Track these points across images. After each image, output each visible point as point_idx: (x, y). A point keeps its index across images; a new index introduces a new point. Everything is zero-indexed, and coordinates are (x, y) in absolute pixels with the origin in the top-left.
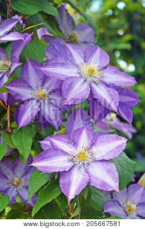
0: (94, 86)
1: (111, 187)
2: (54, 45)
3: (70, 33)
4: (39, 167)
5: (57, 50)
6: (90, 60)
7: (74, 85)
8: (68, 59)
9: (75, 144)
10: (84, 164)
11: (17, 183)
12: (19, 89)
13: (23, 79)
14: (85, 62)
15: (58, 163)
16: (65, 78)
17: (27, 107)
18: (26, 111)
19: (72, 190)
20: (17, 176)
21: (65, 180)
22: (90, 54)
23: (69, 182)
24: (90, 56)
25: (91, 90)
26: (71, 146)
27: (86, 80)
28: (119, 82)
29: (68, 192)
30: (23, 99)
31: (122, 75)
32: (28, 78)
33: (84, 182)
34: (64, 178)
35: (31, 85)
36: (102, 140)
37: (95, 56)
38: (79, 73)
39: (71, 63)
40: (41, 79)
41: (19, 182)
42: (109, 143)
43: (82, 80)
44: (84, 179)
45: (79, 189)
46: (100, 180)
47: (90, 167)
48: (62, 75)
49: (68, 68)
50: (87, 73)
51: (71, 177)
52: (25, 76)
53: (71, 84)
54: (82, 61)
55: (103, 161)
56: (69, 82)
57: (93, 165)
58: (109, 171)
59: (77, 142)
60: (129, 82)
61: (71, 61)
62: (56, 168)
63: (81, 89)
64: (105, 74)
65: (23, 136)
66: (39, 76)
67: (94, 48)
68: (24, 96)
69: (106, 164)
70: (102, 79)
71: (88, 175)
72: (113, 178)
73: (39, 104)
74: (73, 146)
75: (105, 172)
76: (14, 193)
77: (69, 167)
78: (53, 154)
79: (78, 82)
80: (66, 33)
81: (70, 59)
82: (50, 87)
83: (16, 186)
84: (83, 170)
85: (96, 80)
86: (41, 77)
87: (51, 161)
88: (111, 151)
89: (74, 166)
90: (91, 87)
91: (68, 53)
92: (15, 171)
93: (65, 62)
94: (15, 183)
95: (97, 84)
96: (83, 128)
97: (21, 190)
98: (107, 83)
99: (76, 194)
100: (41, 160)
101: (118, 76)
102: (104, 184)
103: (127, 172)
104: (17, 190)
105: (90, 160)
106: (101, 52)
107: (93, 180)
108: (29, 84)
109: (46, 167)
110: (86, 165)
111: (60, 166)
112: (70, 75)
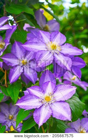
0: (56, 55)
1: (66, 118)
2: (33, 32)
3: (44, 26)
4: (21, 106)
5: (34, 35)
6: (54, 40)
7: (43, 55)
8: (40, 40)
9: (44, 92)
10: (49, 104)
11: (11, 118)
12: (10, 59)
13: (13, 53)
14: (51, 41)
15: (33, 103)
16: (38, 51)
17: (15, 70)
18: (15, 72)
19: (41, 120)
20: (11, 114)
21: (37, 114)
22: (54, 37)
23: (39, 115)
24: (54, 38)
25: (54, 58)
26: (41, 93)
27: (51, 52)
28: (72, 53)
29: (39, 121)
30: (13, 65)
31: (74, 49)
32: (16, 52)
33: (49, 115)
34: (36, 113)
35: (17, 57)
36: (60, 89)
37: (57, 37)
38: (46, 48)
39: (41, 42)
40: (24, 53)
41: (12, 117)
42: (65, 90)
43: (49, 52)
44: (49, 113)
45: (45, 119)
46: (59, 113)
47: (53, 105)
48: (36, 49)
49: (39, 45)
50: (51, 48)
51: (41, 112)
52: (14, 51)
53: (41, 54)
54: (49, 40)
55: (61, 101)
56: (40, 53)
57: (55, 104)
58: (65, 108)
59: (45, 90)
60: (78, 53)
61: (41, 41)
62: (31, 106)
63: (48, 57)
64: (63, 48)
65: (14, 88)
66: (23, 51)
67: (56, 33)
68: (13, 64)
69: (63, 104)
70: (61, 52)
71: (51, 110)
72: (67, 112)
73: (22, 68)
74: (43, 92)
75: (62, 108)
76: (10, 125)
77: (39, 106)
78: (29, 98)
79: (46, 54)
80: (42, 26)
81: (41, 39)
82: (30, 58)
83: (11, 120)
84: (48, 107)
85: (57, 52)
86: (24, 52)
87: (28, 102)
88: (66, 95)
89: (42, 105)
90: (54, 56)
91: (40, 36)
92: (10, 111)
93: (38, 42)
94: (10, 118)
95: (58, 55)
96: (49, 82)
97: (14, 123)
98: (64, 54)
99: (44, 122)
100: (22, 101)
101: (72, 50)
102: (62, 116)
103: (79, 110)
104: (11, 123)
105: (53, 101)
106: (61, 35)
107: (54, 114)
108: (16, 56)
109: (25, 106)
110: (50, 105)
111: (34, 105)
112: (41, 49)
